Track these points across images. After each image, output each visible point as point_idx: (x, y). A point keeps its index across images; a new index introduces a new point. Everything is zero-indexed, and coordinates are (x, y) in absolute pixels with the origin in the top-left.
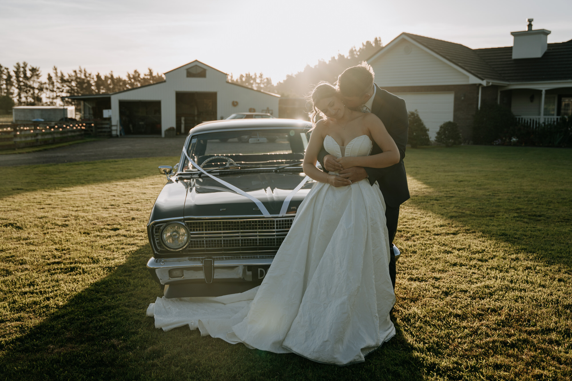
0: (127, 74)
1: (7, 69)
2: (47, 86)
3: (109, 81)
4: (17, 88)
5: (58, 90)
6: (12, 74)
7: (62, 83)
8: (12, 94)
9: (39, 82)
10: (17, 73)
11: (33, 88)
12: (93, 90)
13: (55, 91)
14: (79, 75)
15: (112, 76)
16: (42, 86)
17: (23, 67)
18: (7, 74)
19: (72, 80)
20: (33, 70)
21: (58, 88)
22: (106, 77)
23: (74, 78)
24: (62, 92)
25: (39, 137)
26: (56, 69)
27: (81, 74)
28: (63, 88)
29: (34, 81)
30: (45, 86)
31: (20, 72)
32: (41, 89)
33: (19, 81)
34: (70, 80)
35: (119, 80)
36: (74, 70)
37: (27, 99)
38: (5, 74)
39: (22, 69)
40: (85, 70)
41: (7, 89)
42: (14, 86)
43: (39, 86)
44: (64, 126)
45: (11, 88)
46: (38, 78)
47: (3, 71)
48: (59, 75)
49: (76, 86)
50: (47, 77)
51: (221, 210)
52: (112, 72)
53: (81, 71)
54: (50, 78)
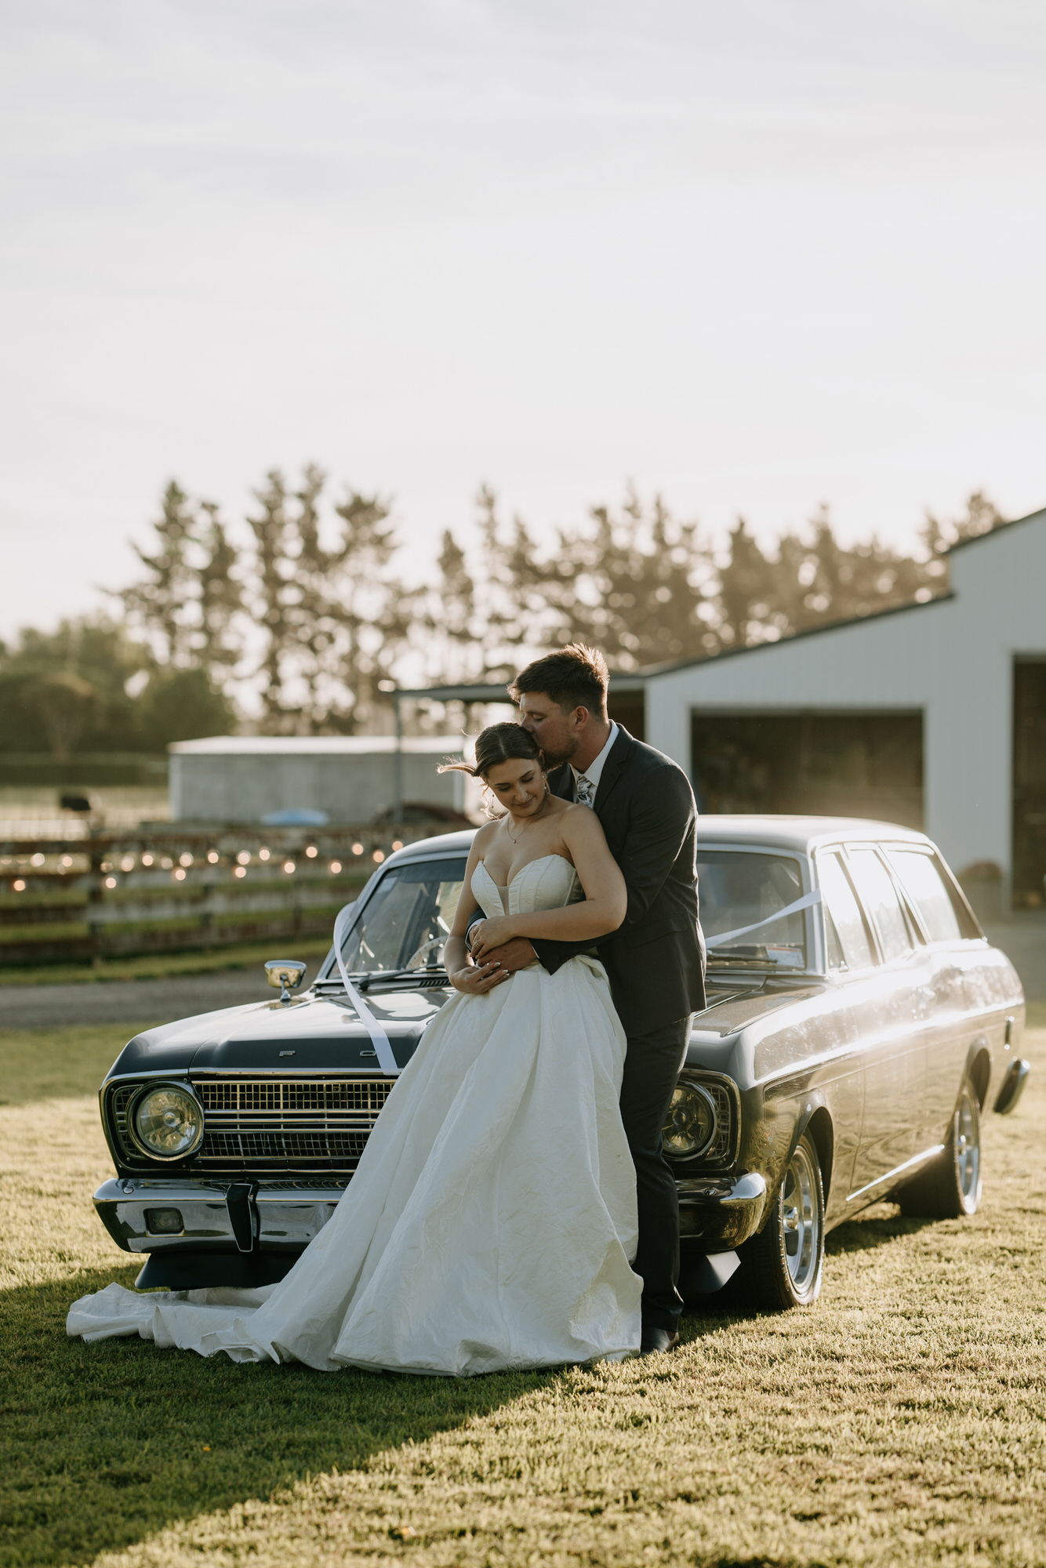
0: (922, 524)
1: (211, 508)
2: (433, 605)
3: (807, 573)
4: (265, 621)
5: (494, 633)
6: (242, 538)
7: (519, 584)
8: (230, 658)
9: (387, 585)
10: (266, 531)
11: (353, 622)
12: (703, 628)
13: (480, 640)
14: (620, 539)
15: (825, 537)
16: (404, 607)
17: (302, 496)
18: (212, 542)
19: (579, 568)
20: (359, 511)
21: (497, 619)
22: (788, 546)
23: (591, 556)
24: (518, 640)
25: (218, 905)
26: (489, 503)
27: (631, 529)
28: (526, 619)
29: (358, 578)
30: (419, 608)
31: (281, 525)
32: (395, 628)
33: (274, 582)
34: (566, 569)
35: (870, 562)
36: (598, 504)
37: (313, 688)
38: (197, 541)
39: (293, 509)
40: (658, 505)
41: (206, 629)
42: (248, 611)
43: (386, 607)
44: (358, 849)
45: (227, 620)
46: (382, 561)
47: (191, 520)
48: (507, 536)
49: (606, 605)
50: (437, 549)
51: (282, 1054)
52: (824, 508)
53: (632, 510)
54: (452, 558)
